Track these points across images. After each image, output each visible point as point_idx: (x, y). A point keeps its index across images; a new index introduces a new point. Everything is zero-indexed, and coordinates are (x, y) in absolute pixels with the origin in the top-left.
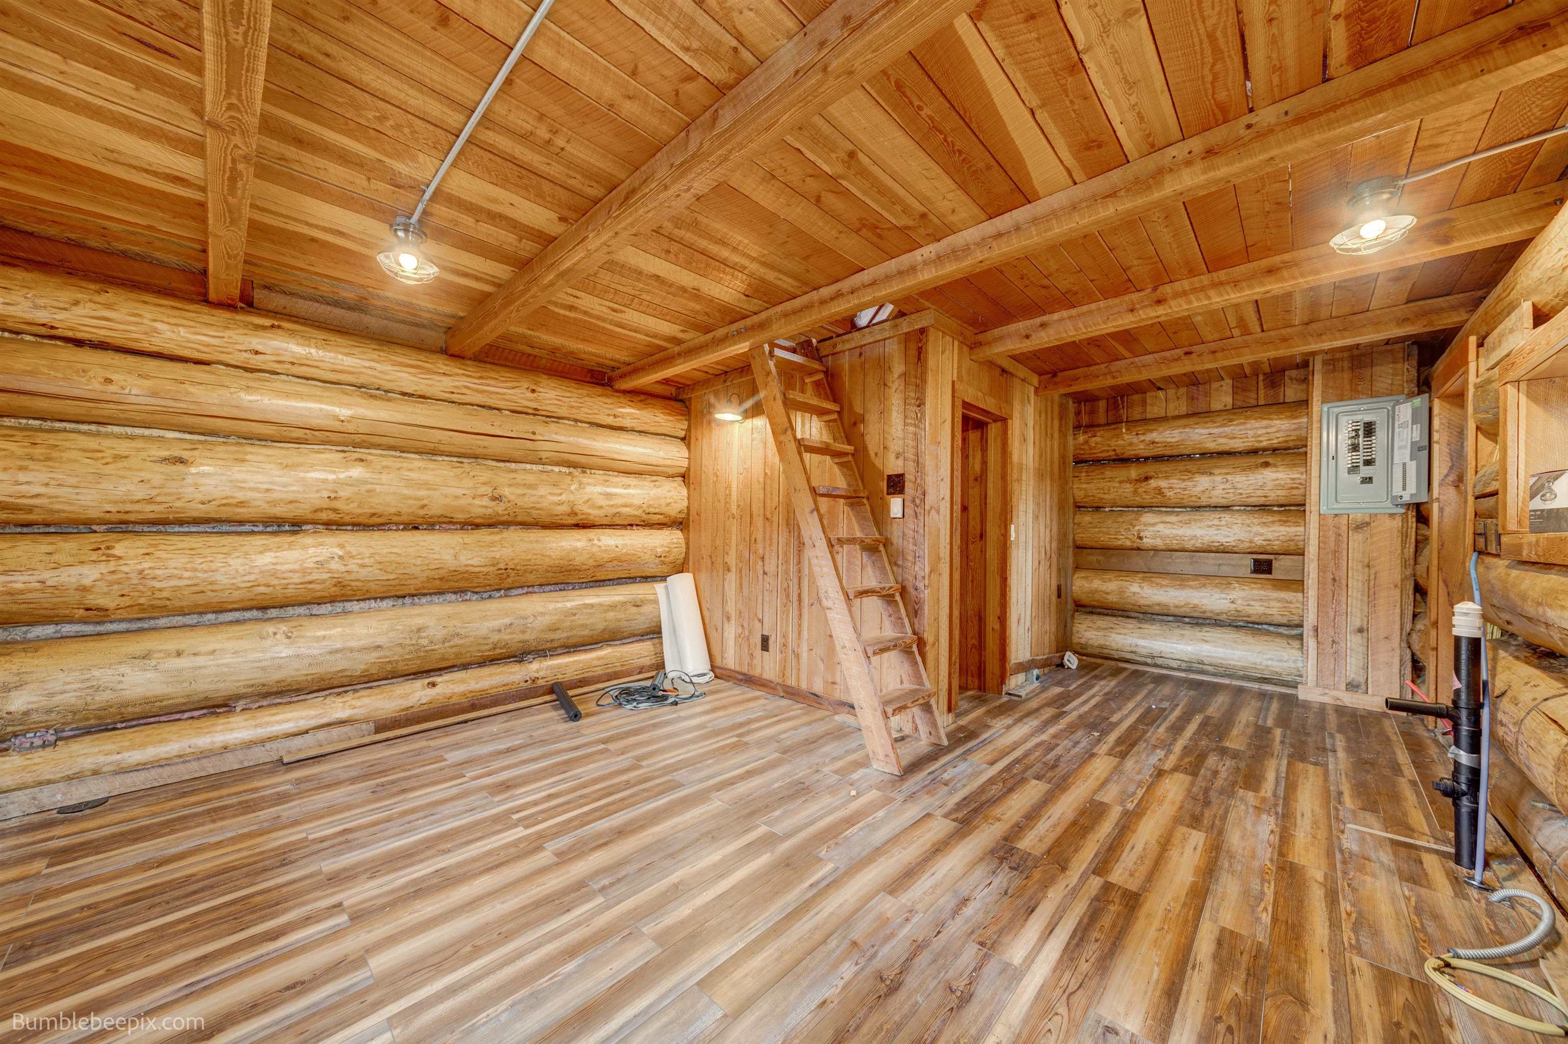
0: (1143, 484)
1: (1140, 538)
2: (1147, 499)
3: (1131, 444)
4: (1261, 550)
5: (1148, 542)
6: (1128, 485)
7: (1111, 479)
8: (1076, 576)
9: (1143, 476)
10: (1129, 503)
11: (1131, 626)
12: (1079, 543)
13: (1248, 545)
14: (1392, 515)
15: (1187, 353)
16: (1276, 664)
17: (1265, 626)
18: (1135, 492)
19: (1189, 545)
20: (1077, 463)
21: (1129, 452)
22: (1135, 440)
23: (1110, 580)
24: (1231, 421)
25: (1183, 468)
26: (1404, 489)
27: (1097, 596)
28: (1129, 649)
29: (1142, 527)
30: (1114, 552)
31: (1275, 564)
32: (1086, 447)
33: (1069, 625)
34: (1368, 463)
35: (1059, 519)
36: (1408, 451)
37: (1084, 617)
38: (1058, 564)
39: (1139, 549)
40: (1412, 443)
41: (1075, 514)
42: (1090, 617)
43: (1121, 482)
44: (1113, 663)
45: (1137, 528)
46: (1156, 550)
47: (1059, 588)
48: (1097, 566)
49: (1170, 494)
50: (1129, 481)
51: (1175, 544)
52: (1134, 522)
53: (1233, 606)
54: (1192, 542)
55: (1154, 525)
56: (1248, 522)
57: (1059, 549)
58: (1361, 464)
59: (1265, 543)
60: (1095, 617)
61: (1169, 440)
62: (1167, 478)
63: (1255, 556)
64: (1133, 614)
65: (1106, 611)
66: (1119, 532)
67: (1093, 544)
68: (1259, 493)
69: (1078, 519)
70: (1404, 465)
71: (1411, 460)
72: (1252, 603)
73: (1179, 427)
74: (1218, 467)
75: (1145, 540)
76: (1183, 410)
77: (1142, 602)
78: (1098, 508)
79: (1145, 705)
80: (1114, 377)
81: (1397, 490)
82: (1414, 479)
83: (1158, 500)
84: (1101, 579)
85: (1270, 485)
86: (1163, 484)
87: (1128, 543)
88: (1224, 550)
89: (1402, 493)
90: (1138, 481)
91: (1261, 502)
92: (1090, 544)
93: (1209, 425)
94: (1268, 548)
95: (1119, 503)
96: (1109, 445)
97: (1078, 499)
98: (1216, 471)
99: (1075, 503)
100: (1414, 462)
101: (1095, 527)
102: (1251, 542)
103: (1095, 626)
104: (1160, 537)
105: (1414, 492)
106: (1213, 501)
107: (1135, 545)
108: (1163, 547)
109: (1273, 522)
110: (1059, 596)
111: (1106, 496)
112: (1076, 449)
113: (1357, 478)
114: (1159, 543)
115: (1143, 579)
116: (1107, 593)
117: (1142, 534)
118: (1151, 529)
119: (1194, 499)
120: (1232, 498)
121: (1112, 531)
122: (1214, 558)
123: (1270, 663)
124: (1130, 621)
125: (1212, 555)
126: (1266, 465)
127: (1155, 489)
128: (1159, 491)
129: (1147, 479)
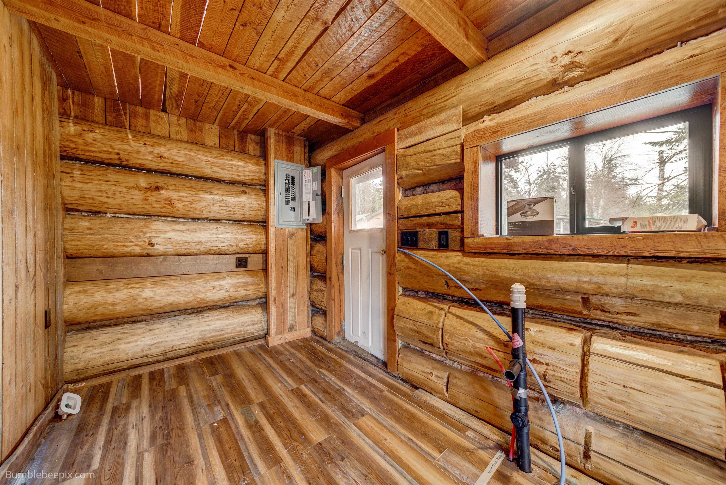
0: (155, 193)
1: (152, 245)
2: (157, 208)
3: (138, 152)
4: (242, 252)
5: (158, 248)
6: (137, 192)
7: (116, 183)
8: (68, 292)
9: (153, 185)
10: (136, 211)
11: (140, 331)
12: (70, 252)
13: (235, 248)
14: (302, 229)
15: (231, 66)
16: (252, 327)
17: (240, 303)
18: (145, 199)
19: (194, 250)
20: (62, 158)
21: (135, 161)
22: (143, 149)
23: (118, 290)
24: (223, 155)
25: (189, 185)
26: (309, 215)
27: (100, 310)
28: (141, 354)
29: (154, 234)
30: (120, 260)
31: (249, 261)
32: (79, 141)
33: (59, 351)
34: (293, 199)
35: (46, 221)
36: (311, 196)
37: (79, 336)
38: (46, 283)
39: (148, 255)
40: (313, 191)
41: (64, 218)
42: (88, 335)
43: (129, 188)
44: (123, 375)
45: (148, 235)
46: (165, 255)
47: (47, 314)
48: (99, 276)
49: (178, 205)
50: (138, 188)
51: (183, 249)
52: (145, 230)
53: (228, 293)
54: (198, 247)
55: (165, 232)
56: (235, 231)
57: (46, 262)
58: (290, 200)
59: (245, 246)
60: (95, 332)
61: (176, 158)
62: (177, 190)
63: (238, 256)
64: (139, 318)
65: (108, 322)
66: (126, 240)
67: (93, 253)
68: (241, 211)
69: (69, 222)
70: (309, 203)
71: (313, 200)
72: (239, 289)
73: (185, 149)
74: (216, 189)
75: (156, 247)
76: (184, 137)
77: (155, 305)
78: (96, 213)
79: (206, 428)
80: (154, 48)
81: (305, 216)
82: (314, 210)
83: (168, 210)
84: (106, 290)
85: (247, 207)
86: (174, 195)
87: (138, 250)
88: (219, 253)
89: (308, 218)
90: (148, 189)
91: (240, 219)
92: (87, 252)
93: (208, 154)
94: (246, 250)
95: (125, 210)
96: (112, 147)
97: (69, 200)
98: (215, 192)
99: (64, 204)
100: (314, 202)
101: (97, 233)
102: (237, 246)
103: (97, 343)
104: (171, 243)
105: (315, 217)
106: (211, 215)
107: (145, 252)
108: (173, 252)
109: (249, 232)
110: (47, 325)
111: (110, 201)
112: (63, 139)
113: (289, 207)
114: (170, 249)
115: (155, 284)
116: (114, 305)
117: (153, 241)
118: (162, 236)
119: (198, 212)
120: (225, 214)
121: (120, 238)
122: (212, 259)
123: (248, 328)
124: (139, 325)
125: (211, 257)
126: (244, 192)
127: (165, 199)
128: (170, 202)
129: (157, 188)
